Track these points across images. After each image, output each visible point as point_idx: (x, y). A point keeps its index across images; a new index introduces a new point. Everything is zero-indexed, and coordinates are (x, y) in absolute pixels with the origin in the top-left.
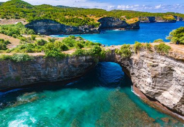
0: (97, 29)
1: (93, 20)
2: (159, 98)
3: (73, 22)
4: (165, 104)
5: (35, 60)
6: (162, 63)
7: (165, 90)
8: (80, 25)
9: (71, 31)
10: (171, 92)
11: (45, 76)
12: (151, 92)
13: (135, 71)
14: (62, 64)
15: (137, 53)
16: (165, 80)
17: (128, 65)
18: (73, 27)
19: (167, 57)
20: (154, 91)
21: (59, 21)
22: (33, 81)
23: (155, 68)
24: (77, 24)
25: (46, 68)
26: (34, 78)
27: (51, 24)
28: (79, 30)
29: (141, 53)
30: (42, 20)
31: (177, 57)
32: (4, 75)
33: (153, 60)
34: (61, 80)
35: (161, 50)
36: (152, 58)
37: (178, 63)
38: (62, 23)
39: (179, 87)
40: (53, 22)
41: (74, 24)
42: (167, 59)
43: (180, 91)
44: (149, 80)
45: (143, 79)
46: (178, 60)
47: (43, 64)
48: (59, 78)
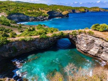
0: (47, 18)
1: (44, 12)
2: (89, 52)
3: (34, 14)
4: (91, 54)
5: (35, 40)
6: (90, 38)
7: (91, 49)
8: (38, 16)
9: (33, 20)
10: (94, 49)
11: (39, 47)
12: (86, 50)
13: (79, 42)
14: (46, 41)
15: (79, 34)
16: (91, 45)
17: (75, 40)
18: (34, 17)
19: (92, 36)
20: (87, 49)
21: (24, 13)
22: (33, 49)
23: (88, 41)
24: (36, 15)
25: (39, 43)
26: (33, 48)
27: (21, 16)
28: (37, 19)
29: (81, 35)
30: (16, 13)
31: (96, 36)
32: (20, 48)
33: (87, 37)
34: (45, 48)
35: (90, 33)
36: (86, 37)
37: (97, 39)
38: (27, 15)
39: (97, 47)
40: (22, 15)
41: (34, 16)
42: (92, 37)
43: (97, 49)
44: (85, 45)
45: (82, 45)
46: (96, 37)
47: (38, 41)
48: (45, 47)
